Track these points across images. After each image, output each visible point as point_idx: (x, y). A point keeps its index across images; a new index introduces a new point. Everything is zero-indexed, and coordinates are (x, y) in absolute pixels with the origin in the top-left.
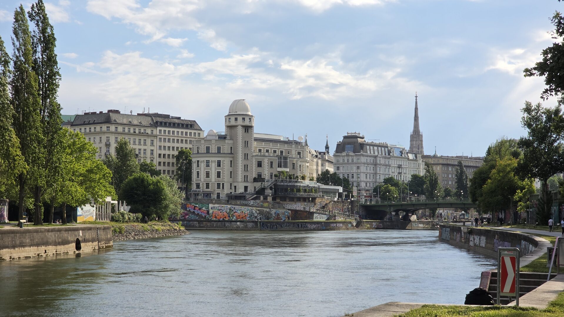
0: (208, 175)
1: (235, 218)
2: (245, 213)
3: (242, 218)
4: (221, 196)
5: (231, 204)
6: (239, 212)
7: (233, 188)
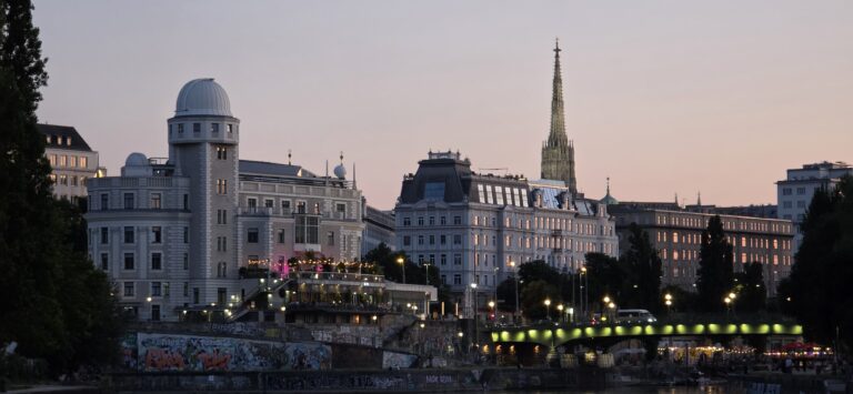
0: (129, 263)
1: (200, 365)
2: (224, 354)
3: (218, 365)
4: (162, 312)
5: (188, 332)
6: (210, 350)
7: (191, 293)
